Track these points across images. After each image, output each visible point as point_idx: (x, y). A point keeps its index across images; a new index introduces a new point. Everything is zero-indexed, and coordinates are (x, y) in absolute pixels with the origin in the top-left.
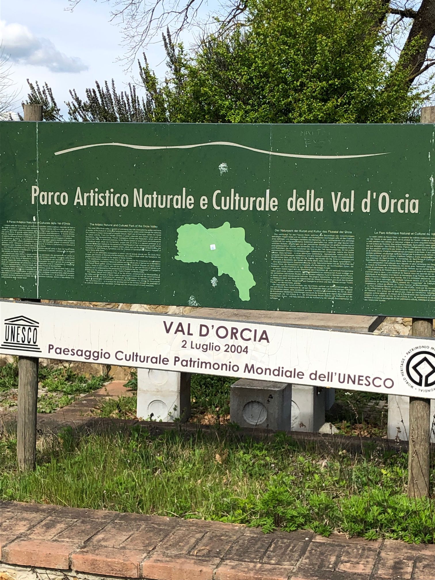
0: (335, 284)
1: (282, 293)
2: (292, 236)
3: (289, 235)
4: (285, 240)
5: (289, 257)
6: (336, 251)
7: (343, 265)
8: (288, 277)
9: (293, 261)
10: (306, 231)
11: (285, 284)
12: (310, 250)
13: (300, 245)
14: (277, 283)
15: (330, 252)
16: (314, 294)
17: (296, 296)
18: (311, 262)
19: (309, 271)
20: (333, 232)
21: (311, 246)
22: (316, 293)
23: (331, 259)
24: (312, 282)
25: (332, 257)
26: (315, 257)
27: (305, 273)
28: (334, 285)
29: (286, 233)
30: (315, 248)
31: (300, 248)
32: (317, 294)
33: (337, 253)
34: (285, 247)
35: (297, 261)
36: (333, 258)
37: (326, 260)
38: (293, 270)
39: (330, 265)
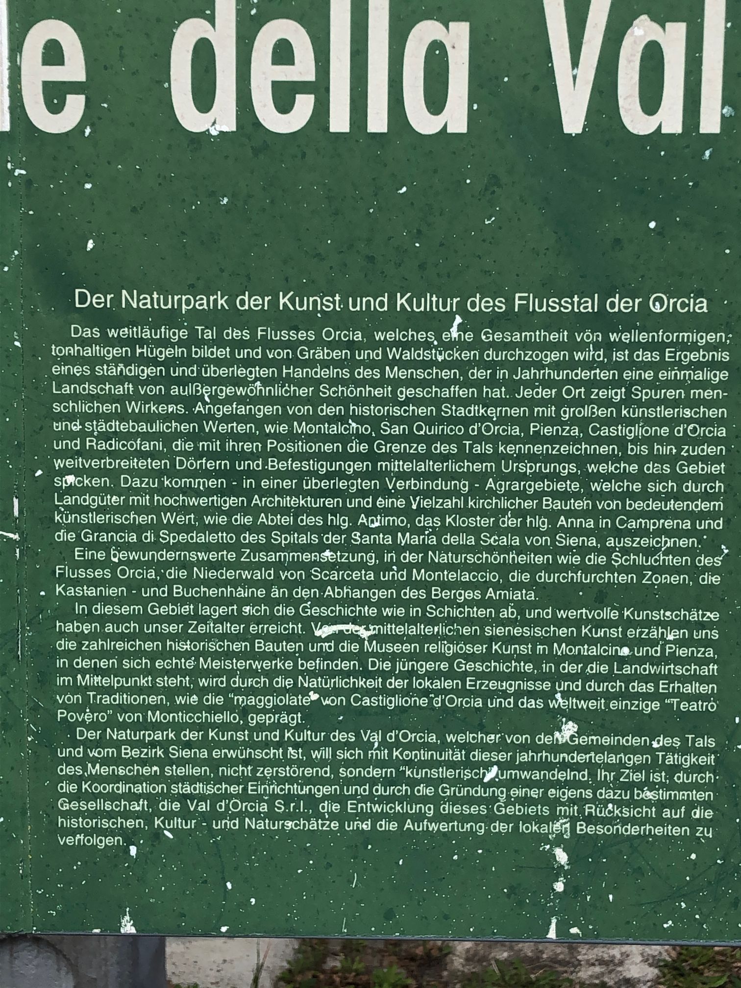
0: (572, 715)
1: (152, 799)
2: (219, 342)
3: (194, 340)
4: (168, 380)
5: (200, 512)
6: (582, 461)
7: (639, 570)
8: (196, 673)
9: (237, 547)
10: (331, 303)
11: (178, 727)
12: (372, 456)
13: (285, 418)
14: (113, 723)
15: (527, 468)
16: (412, 799)
17: (272, 816)
18: (379, 549)
19: (363, 621)
20: (553, 305)
21: (375, 422)
22: (424, 790)
23: (542, 524)
24: (396, 701)
25: (548, 503)
26: (406, 512)
27: (339, 637)
28: (569, 729)
29: (171, 318)
30: (408, 438)
31: (292, 437)
32: (436, 800)
33: (586, 479)
34: (168, 439)
35: (269, 547)
36: (553, 516)
37: (495, 530)
38: (239, 619)
39: (532, 569)
